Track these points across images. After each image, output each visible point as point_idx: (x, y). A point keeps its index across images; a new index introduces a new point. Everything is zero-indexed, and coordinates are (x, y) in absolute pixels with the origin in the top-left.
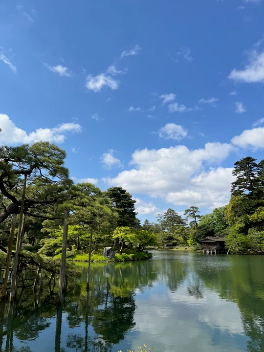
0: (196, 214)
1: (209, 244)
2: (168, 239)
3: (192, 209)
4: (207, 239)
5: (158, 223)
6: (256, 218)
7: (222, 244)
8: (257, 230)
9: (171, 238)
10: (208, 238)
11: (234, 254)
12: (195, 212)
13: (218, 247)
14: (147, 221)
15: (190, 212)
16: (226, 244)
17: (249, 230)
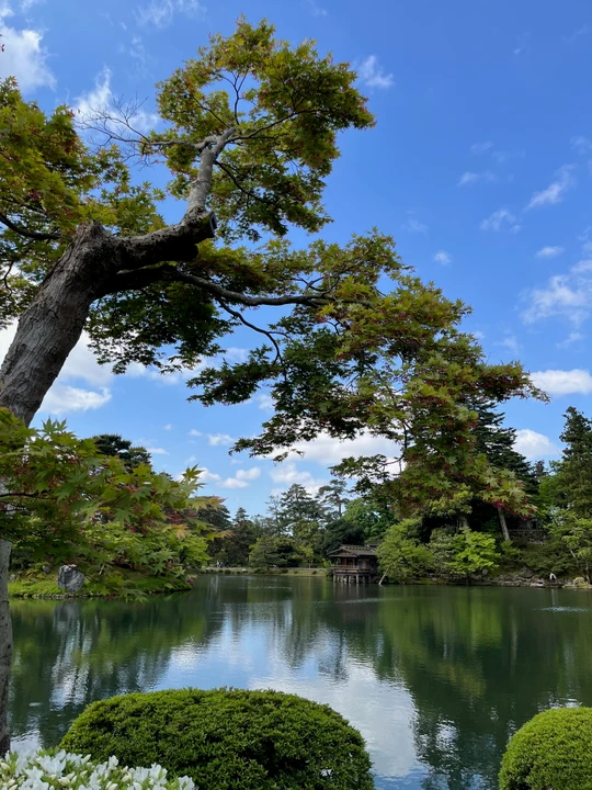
0: (342, 497)
1: (349, 561)
2: (279, 552)
3: (333, 485)
4: (342, 551)
5: (270, 515)
6: (443, 505)
7: (373, 560)
8: (447, 533)
9: (287, 549)
10: (343, 547)
11: (396, 583)
12: (340, 491)
13: (364, 567)
14: (241, 511)
15: (327, 493)
16: (381, 562)
17: (434, 532)
